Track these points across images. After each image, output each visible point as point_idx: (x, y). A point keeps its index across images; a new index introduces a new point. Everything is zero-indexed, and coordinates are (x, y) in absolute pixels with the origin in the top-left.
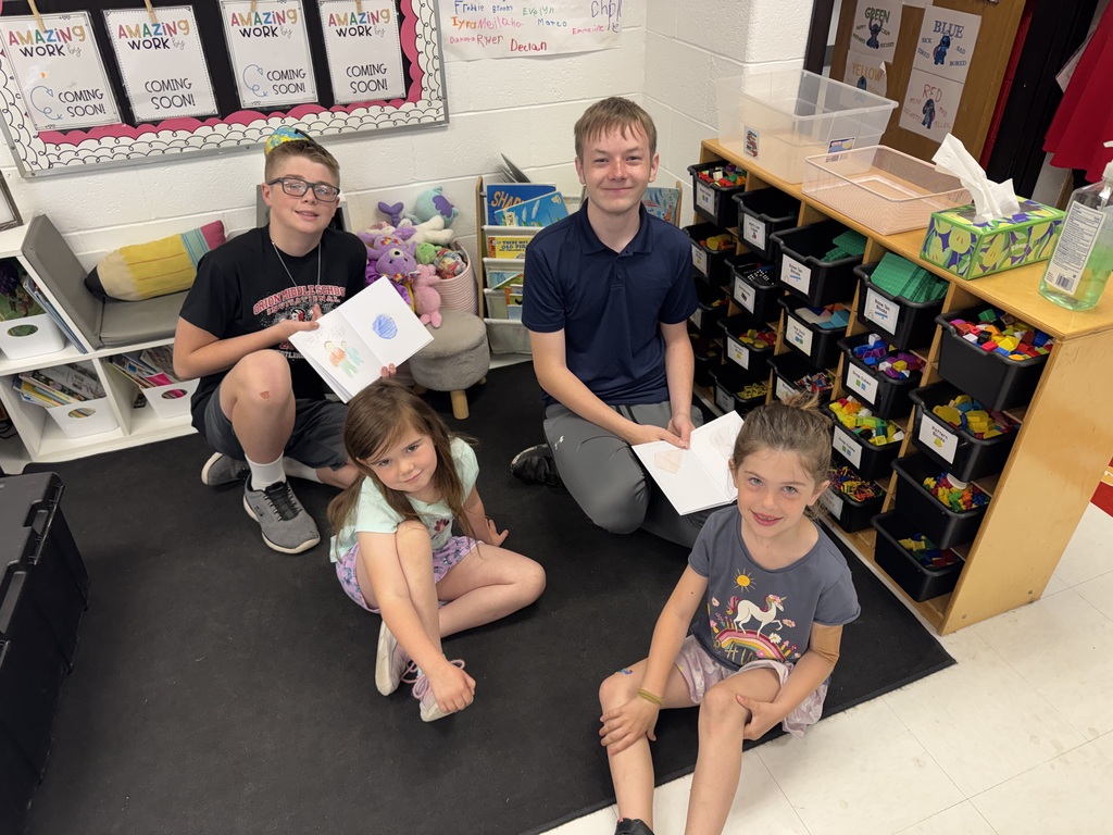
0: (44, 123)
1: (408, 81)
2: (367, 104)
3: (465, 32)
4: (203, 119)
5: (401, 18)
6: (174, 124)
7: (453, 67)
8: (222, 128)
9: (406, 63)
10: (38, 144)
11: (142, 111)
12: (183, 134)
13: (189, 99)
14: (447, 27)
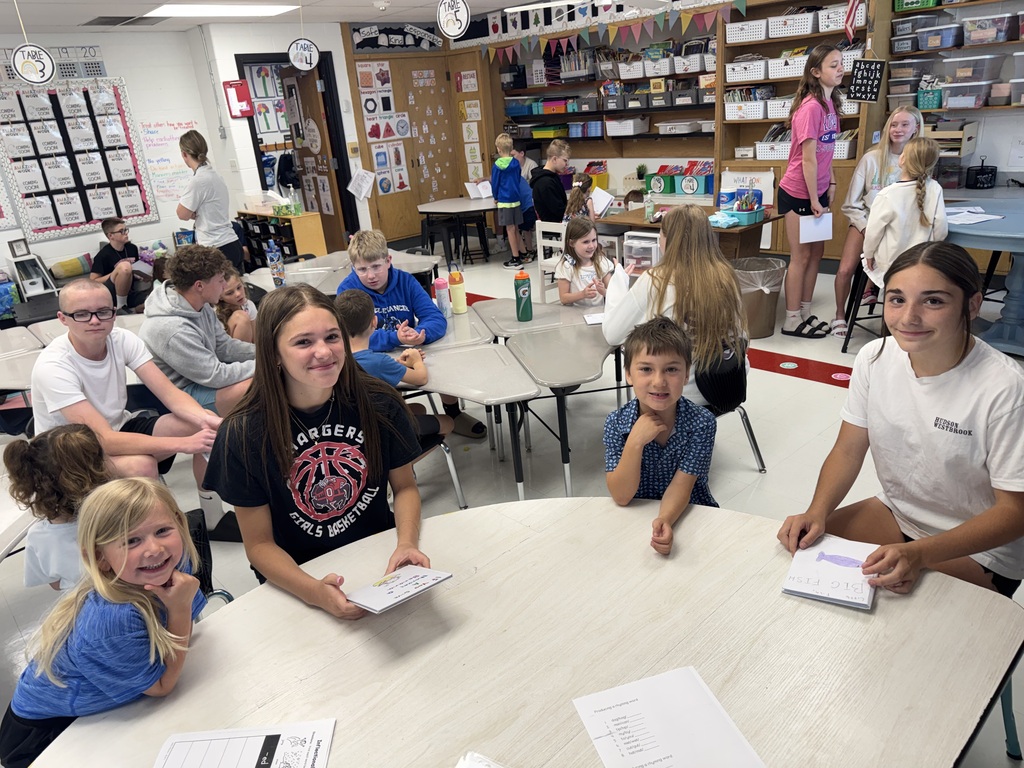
0: (34, 227)
1: (145, 209)
2: (133, 216)
3: (161, 194)
4: (81, 223)
5: (141, 191)
6: (73, 225)
7: (159, 204)
8: (87, 226)
9: (144, 204)
10: (32, 233)
11: (63, 222)
12: (75, 228)
13: (77, 218)
14: (155, 192)
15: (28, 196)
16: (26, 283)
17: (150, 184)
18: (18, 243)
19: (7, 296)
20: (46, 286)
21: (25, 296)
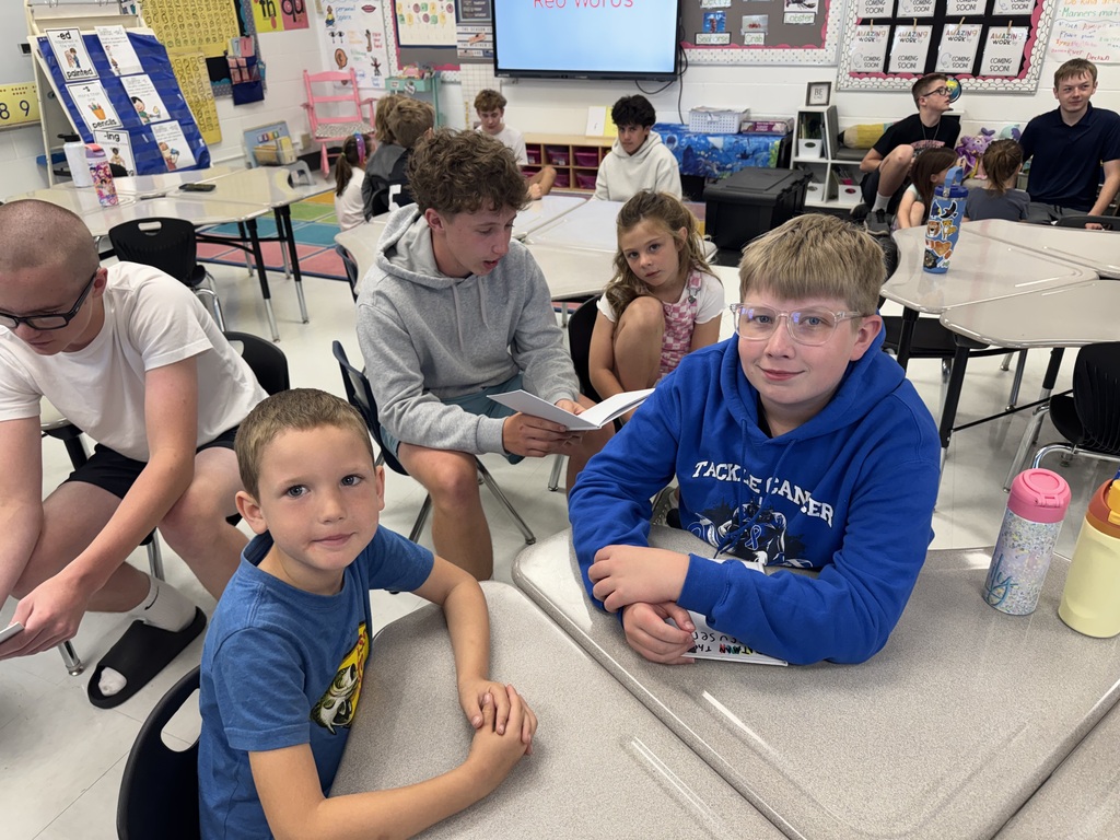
0: (854, 68)
1: (1021, 69)
2: (995, 77)
3: (1062, 47)
5: (1029, 37)
6: (903, 75)
9: (1023, 59)
10: (848, 76)
11: (892, 68)
12: (905, 80)
13: (913, 66)
14: (1052, 44)
15: (865, 22)
16: (803, 141)
17: (1050, 28)
18: (819, 87)
19: (765, 153)
20: (823, 154)
21: (794, 159)
